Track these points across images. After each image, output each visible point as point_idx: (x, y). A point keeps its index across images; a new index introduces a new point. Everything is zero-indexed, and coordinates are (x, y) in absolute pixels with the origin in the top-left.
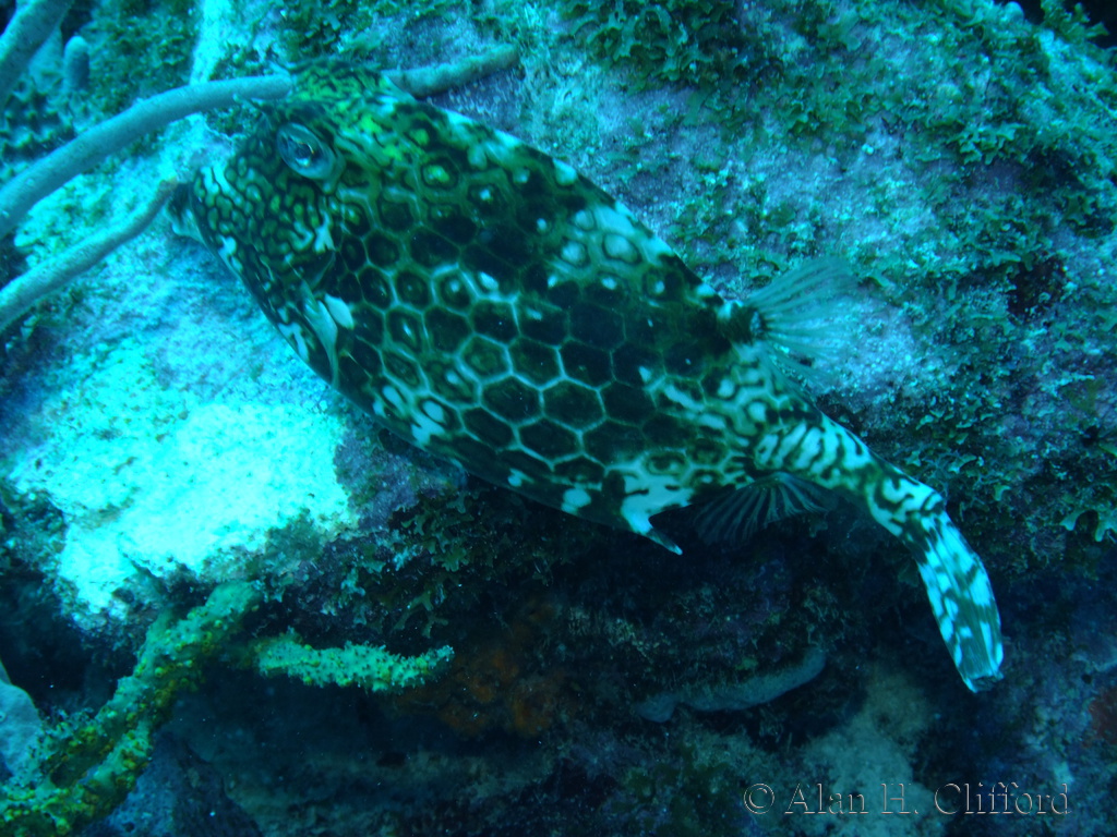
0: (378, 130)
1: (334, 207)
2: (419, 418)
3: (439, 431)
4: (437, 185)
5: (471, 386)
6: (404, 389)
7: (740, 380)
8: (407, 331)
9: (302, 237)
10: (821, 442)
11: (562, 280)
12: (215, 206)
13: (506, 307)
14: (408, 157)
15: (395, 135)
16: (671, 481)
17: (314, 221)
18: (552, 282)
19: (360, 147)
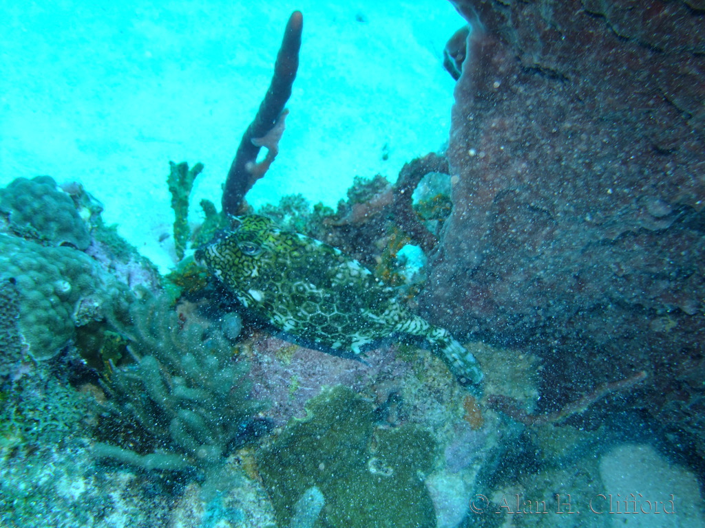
0: (275, 240)
1: (259, 264)
2: (286, 324)
3: (293, 328)
4: (296, 257)
5: (306, 316)
6: (282, 316)
7: (391, 309)
8: (284, 300)
9: (247, 272)
10: (416, 324)
12: (214, 260)
13: (319, 294)
14: (285, 249)
15: (280, 242)
16: (366, 337)
17: (251, 267)
18: (333, 285)
19: (270, 247)
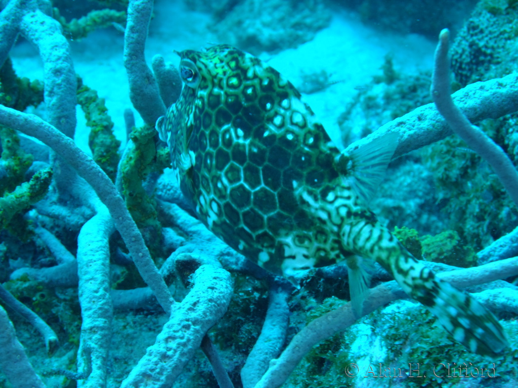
11: (270, 134)
